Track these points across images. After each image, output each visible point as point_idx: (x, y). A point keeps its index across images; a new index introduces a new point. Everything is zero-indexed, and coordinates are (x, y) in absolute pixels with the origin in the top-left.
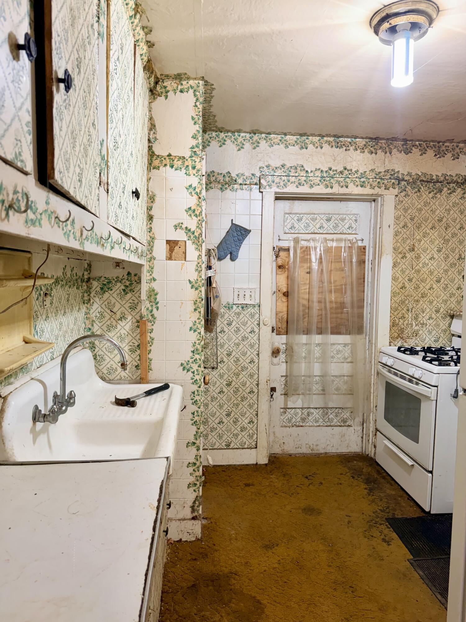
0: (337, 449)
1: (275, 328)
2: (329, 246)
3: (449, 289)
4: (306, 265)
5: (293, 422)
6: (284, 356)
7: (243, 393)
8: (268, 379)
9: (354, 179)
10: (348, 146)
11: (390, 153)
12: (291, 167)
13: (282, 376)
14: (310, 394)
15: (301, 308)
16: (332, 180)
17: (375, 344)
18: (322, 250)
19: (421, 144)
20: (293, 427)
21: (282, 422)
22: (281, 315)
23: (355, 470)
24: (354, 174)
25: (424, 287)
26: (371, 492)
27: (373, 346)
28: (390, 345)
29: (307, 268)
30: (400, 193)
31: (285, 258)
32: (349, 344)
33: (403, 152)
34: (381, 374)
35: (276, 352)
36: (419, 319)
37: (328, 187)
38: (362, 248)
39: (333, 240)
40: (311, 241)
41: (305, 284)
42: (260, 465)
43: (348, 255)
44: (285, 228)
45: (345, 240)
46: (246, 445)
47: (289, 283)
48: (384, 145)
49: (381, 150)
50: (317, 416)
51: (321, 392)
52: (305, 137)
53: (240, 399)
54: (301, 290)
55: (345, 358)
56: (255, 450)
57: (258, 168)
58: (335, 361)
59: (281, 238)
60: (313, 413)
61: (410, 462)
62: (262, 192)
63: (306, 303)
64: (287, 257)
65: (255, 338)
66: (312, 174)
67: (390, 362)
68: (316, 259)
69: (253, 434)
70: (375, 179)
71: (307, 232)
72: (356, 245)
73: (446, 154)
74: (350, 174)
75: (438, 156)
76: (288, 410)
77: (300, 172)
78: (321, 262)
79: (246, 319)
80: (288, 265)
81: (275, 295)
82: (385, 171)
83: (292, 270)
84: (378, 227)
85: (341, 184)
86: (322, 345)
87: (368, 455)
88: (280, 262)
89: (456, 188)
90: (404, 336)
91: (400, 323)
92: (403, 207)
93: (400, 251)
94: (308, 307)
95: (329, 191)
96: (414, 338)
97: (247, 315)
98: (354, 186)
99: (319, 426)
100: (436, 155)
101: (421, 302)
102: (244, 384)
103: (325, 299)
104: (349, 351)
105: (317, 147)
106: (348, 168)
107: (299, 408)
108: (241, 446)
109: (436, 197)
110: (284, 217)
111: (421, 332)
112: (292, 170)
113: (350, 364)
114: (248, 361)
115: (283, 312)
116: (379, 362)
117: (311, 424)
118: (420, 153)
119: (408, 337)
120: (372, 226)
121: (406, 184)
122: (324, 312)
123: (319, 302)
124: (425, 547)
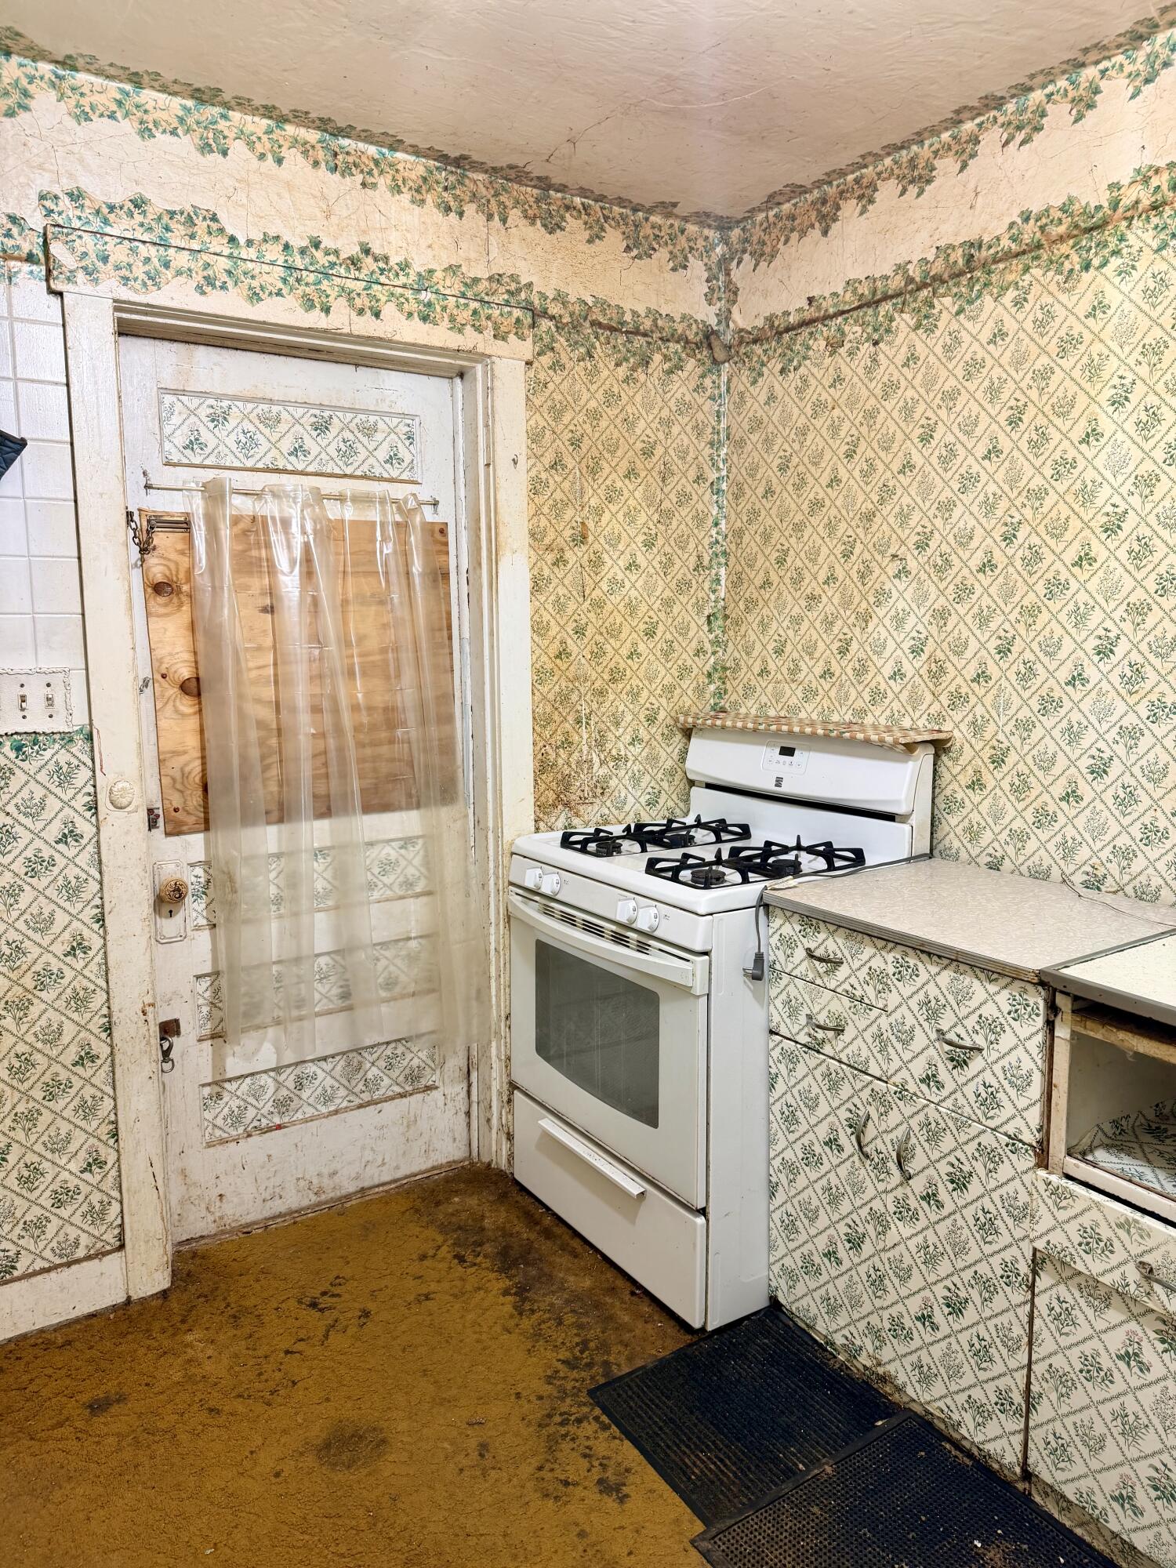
0: (397, 1168)
1: (160, 812)
2: (331, 517)
3: (676, 655)
4: (258, 583)
5: (247, 1121)
6: (200, 905)
7: (53, 1069)
8: (148, 999)
9: (399, 291)
10: (370, 173)
11: (504, 221)
12: (172, 214)
13: (198, 977)
14: (300, 1019)
15: (253, 735)
16: (325, 284)
17: (495, 831)
18: (309, 528)
19: (589, 206)
20: (249, 1136)
21: (210, 1129)
22: (177, 763)
23: (460, 1228)
24: (397, 275)
25: (616, 652)
26: (524, 1300)
27: (491, 836)
28: (537, 830)
29: (263, 594)
30: (539, 354)
31: (173, 556)
32: (418, 837)
33: (538, 222)
34: (517, 919)
35: (169, 899)
36: (609, 746)
37: (312, 306)
38: (437, 529)
39: (341, 498)
40: (269, 498)
41: (259, 648)
42: (143, 1301)
43: (395, 552)
44: (167, 446)
45: (383, 501)
46: (81, 1247)
47: (201, 647)
48: (483, 190)
49: (474, 206)
50: (329, 1081)
51: (340, 1003)
52: (216, 111)
53: (38, 1094)
54: (250, 670)
55: (408, 884)
56: (116, 1255)
57: (35, 197)
58: (376, 895)
59: (153, 482)
60: (315, 1077)
61: (634, 1187)
62: (60, 294)
63: (267, 714)
64: (182, 553)
65: (84, 859)
66: (252, 253)
67: (549, 884)
68: (292, 563)
69: (105, 1206)
70: (462, 301)
71: (249, 464)
72: (418, 519)
73: (654, 249)
74: (382, 270)
75: (635, 252)
76: (227, 1085)
77: (207, 238)
78: (308, 574)
79: (39, 793)
80: (188, 580)
81: (149, 691)
82: (490, 279)
83: (206, 598)
84: (482, 462)
85: (358, 302)
86: (332, 852)
87: (489, 1164)
88: (158, 569)
89: (684, 355)
90: (573, 797)
91: (560, 762)
92: (549, 403)
93: (547, 541)
94: (279, 730)
95: (315, 319)
96: (598, 801)
97: (42, 777)
98: (398, 314)
99: (336, 1112)
100: (628, 249)
101: (611, 697)
102: (52, 1036)
103: (334, 700)
104: (417, 861)
105: (262, 157)
106: (377, 249)
107: (265, 1072)
108: (61, 1256)
109: (636, 381)
110: (160, 402)
111: (613, 783)
112: (173, 225)
113: (424, 899)
114: (60, 948)
115: (185, 752)
116: (511, 884)
117: (310, 1111)
118: (586, 235)
119: (583, 800)
120: (462, 458)
121: (554, 329)
122: (331, 743)
123: (316, 709)
124: (725, 1465)
